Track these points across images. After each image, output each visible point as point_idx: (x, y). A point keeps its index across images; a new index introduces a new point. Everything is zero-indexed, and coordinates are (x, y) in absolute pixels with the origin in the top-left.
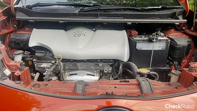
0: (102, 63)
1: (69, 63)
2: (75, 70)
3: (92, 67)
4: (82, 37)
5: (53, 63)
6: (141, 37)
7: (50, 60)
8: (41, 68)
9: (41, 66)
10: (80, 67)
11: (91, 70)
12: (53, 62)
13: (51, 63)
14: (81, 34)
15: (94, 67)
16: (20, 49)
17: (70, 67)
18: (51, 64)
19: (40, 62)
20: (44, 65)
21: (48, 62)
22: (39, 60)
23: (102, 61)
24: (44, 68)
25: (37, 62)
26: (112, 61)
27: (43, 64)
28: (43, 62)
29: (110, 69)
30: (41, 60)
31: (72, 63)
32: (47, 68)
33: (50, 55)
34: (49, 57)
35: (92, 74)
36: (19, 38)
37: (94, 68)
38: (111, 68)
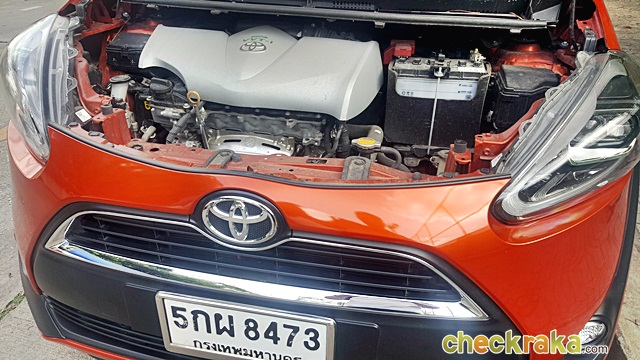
0: (296, 121)
1: (222, 112)
2: (237, 131)
3: (275, 128)
4: (258, 52)
5: (185, 110)
6: (416, 61)
7: (181, 101)
8: (163, 117)
9: (162, 113)
10: (248, 126)
11: (273, 135)
12: (186, 106)
13: (181, 107)
14: (256, 45)
15: (280, 128)
16: (125, 73)
17: (226, 123)
18: (182, 111)
19: (160, 105)
20: (168, 112)
21: (177, 107)
22: (158, 99)
23: (295, 114)
24: (168, 118)
25: (155, 104)
26: (319, 116)
27: (167, 109)
28: (168, 106)
29: (318, 137)
30: (163, 100)
31: (229, 114)
32: (174, 119)
33: (182, 89)
34: (177, 94)
35: (275, 144)
36: (127, 45)
37: (281, 132)
38: (321, 135)
